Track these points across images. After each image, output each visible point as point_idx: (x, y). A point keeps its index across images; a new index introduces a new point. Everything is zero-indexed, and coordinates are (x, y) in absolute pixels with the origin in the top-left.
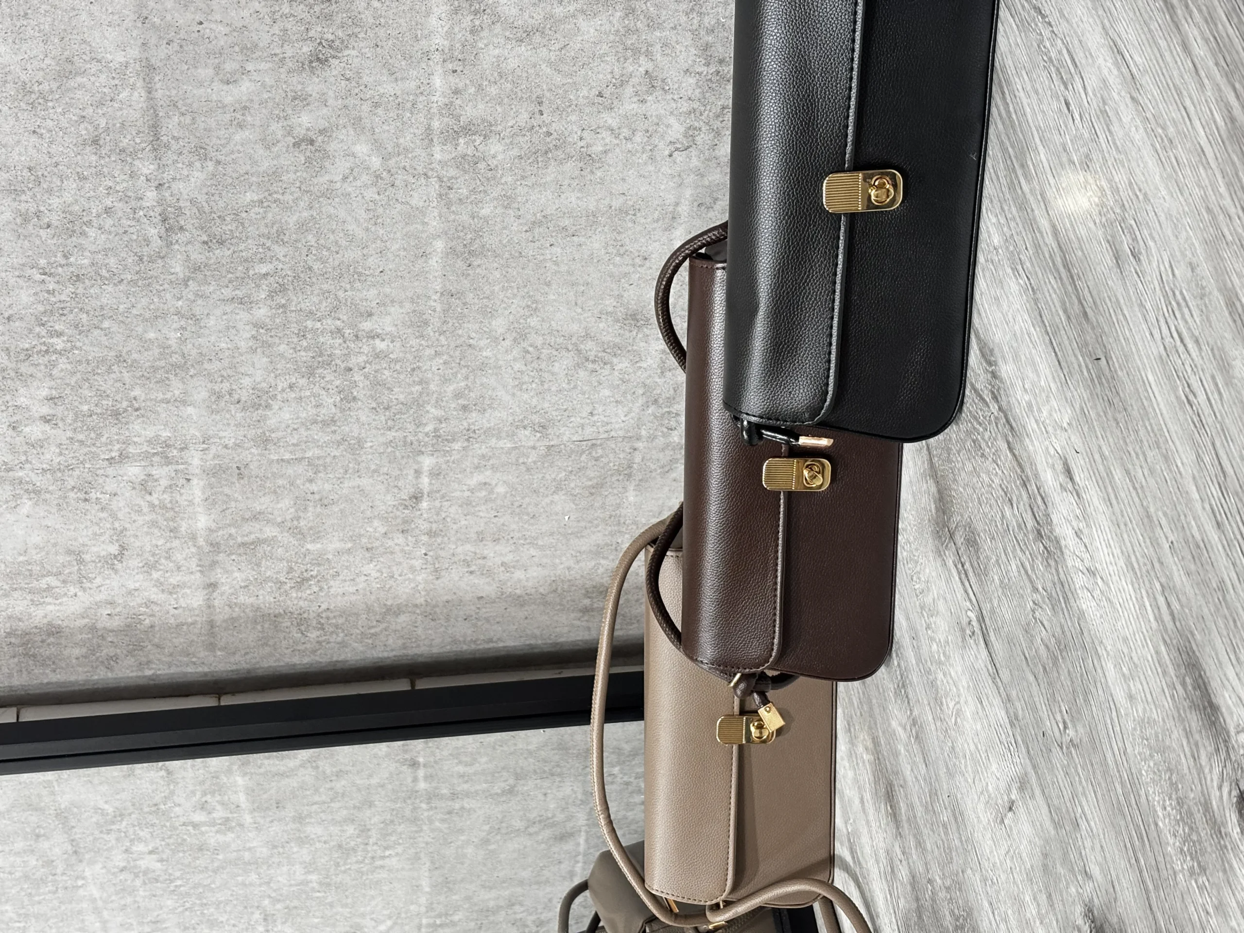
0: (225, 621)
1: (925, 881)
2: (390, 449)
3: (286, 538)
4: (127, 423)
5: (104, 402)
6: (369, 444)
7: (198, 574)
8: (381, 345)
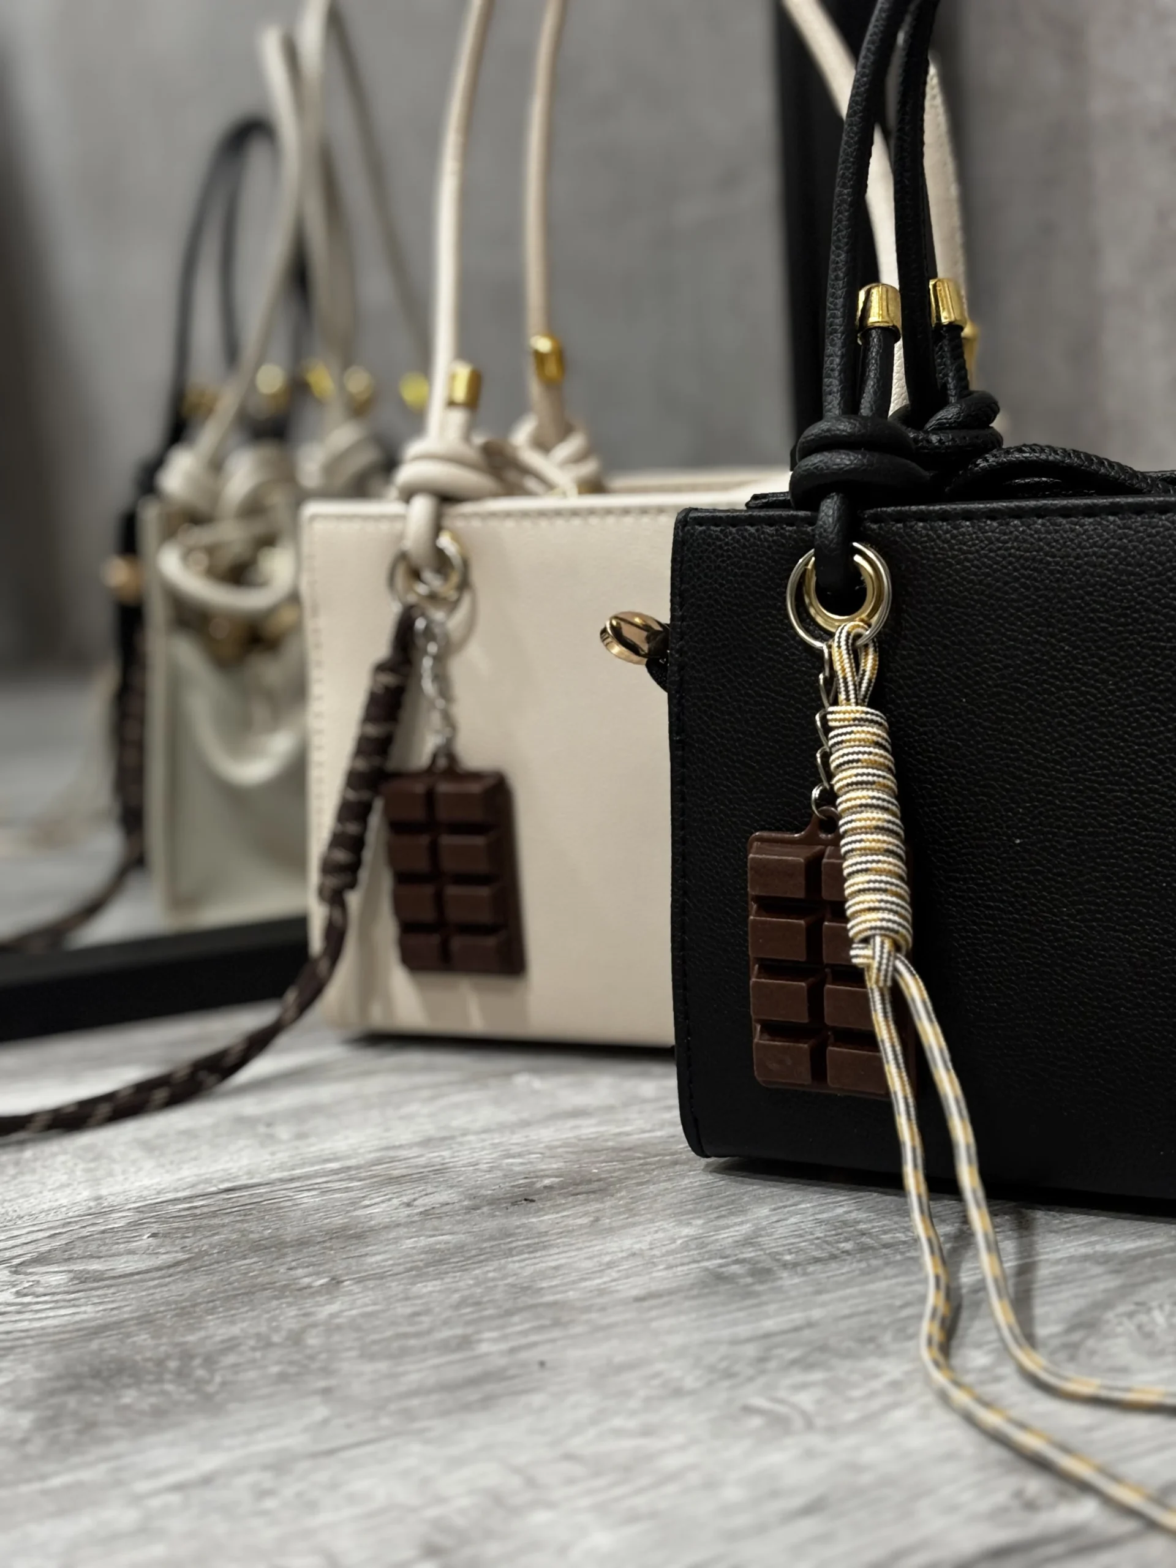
1: (339, 1268)
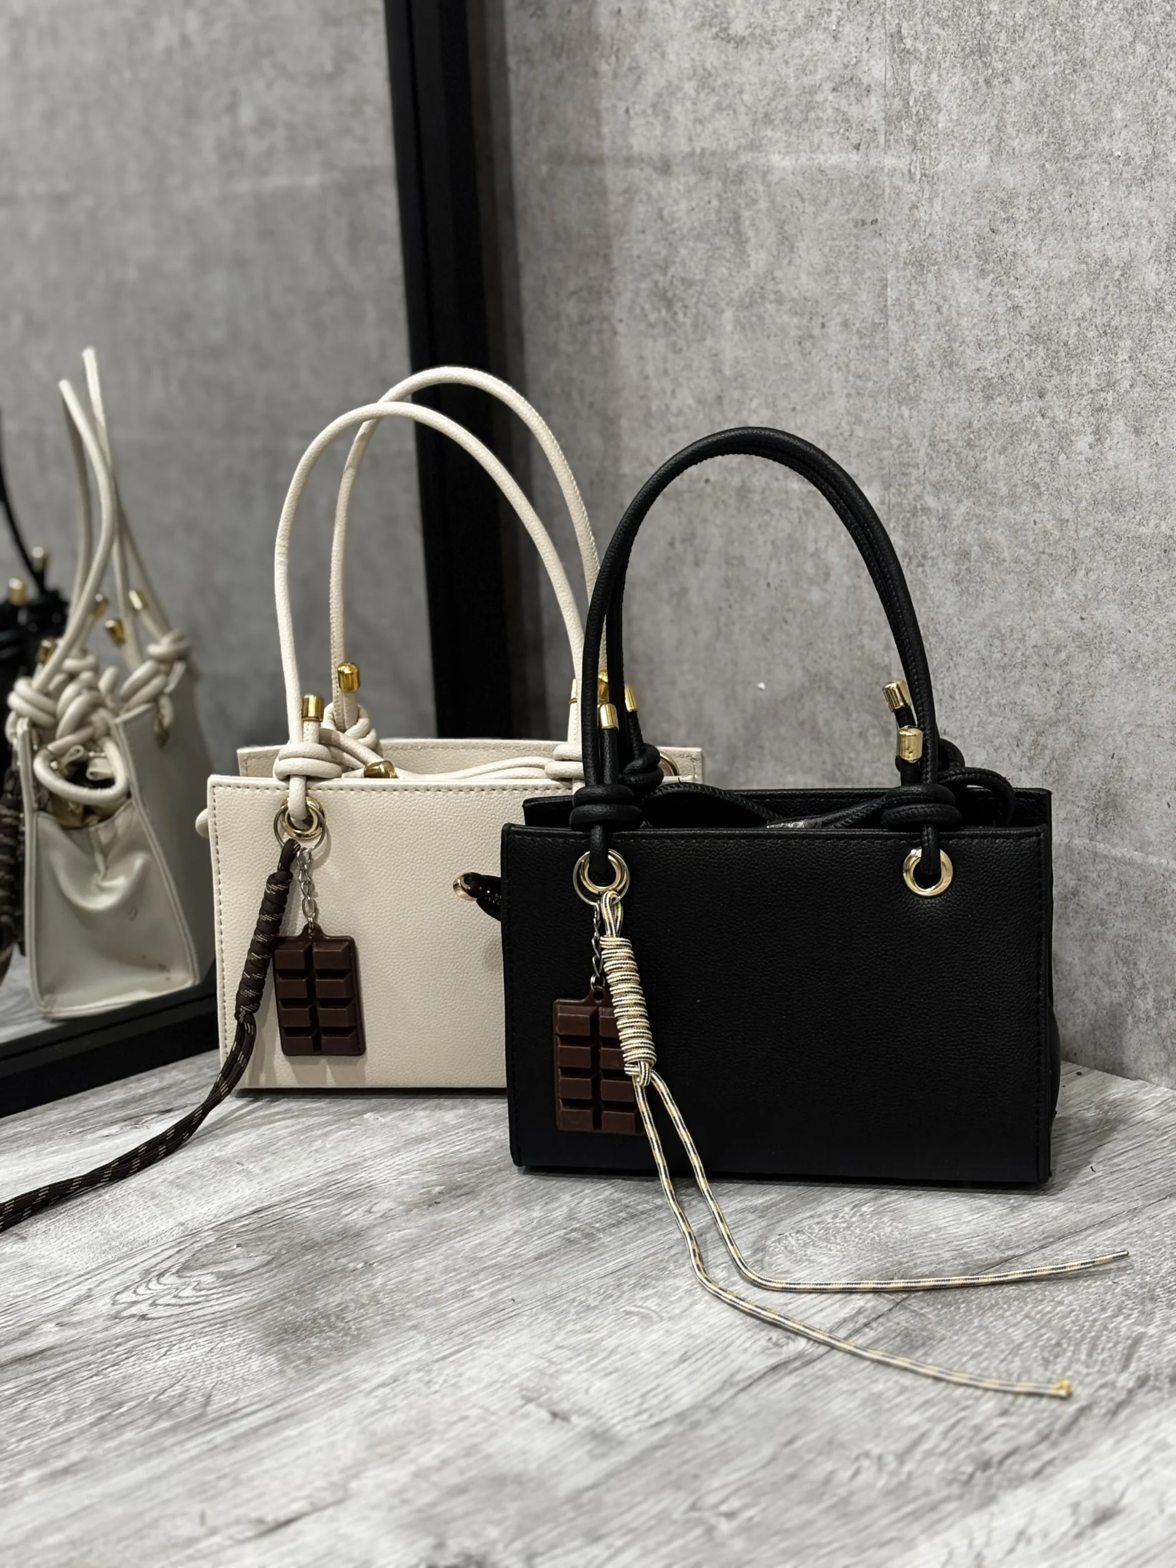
0: (601, 181)
2: (895, 442)
3: (745, 281)
4: (964, 66)
5: (1003, 36)
6: (906, 413)
7: (687, 149)
8: (1083, 443)
